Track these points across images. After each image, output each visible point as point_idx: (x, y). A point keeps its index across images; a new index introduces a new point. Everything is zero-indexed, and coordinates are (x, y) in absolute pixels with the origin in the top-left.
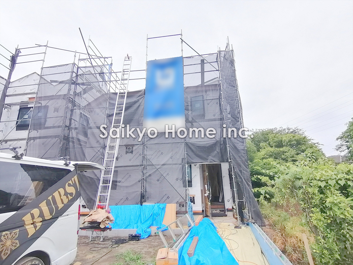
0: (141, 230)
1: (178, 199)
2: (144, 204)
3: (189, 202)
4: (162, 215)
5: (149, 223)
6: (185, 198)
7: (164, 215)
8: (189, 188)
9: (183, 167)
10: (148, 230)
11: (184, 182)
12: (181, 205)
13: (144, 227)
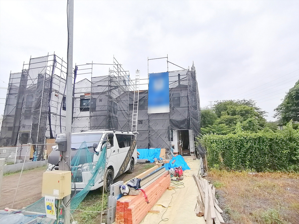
0: (150, 159)
1: (166, 146)
2: (150, 148)
3: (171, 148)
4: (159, 154)
5: (153, 157)
6: (170, 146)
7: (160, 154)
8: (172, 141)
9: (168, 131)
10: (153, 159)
11: (169, 139)
12: (168, 149)
13: (152, 158)
